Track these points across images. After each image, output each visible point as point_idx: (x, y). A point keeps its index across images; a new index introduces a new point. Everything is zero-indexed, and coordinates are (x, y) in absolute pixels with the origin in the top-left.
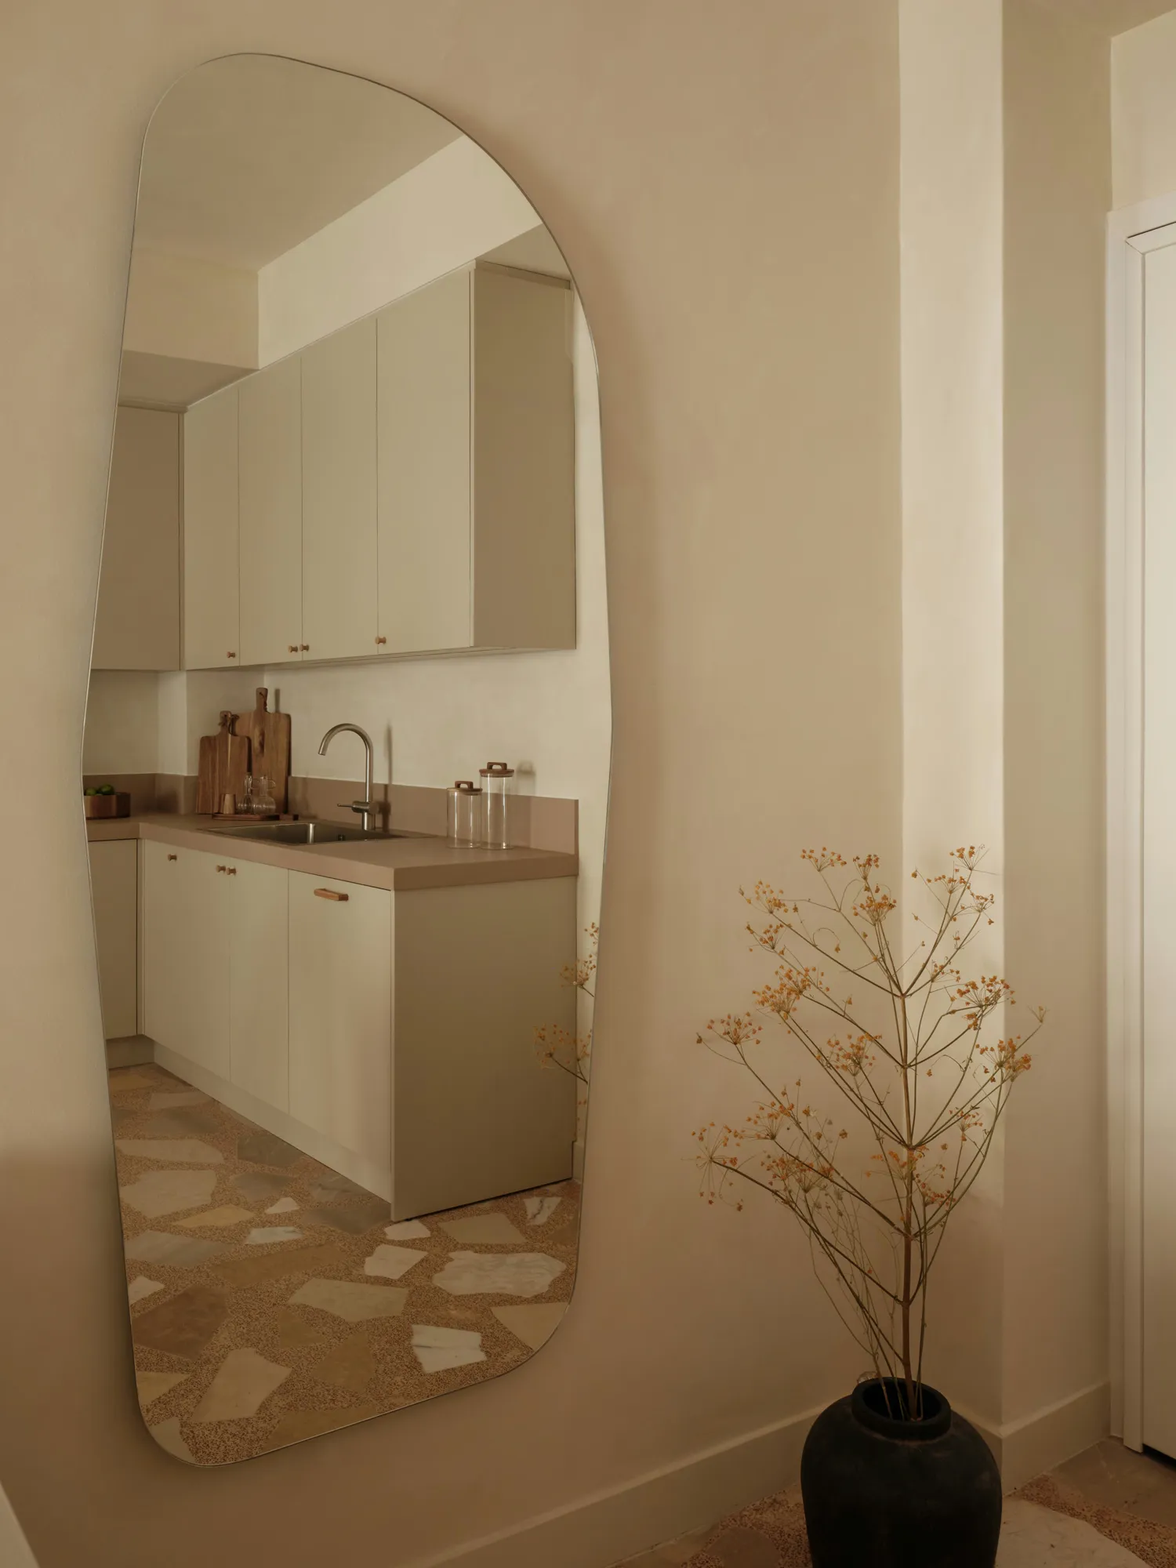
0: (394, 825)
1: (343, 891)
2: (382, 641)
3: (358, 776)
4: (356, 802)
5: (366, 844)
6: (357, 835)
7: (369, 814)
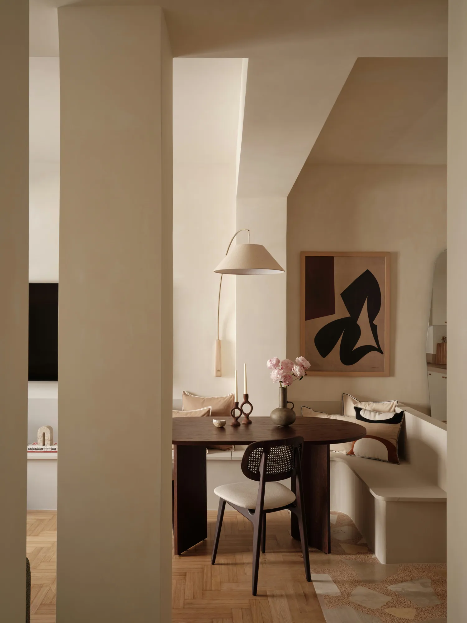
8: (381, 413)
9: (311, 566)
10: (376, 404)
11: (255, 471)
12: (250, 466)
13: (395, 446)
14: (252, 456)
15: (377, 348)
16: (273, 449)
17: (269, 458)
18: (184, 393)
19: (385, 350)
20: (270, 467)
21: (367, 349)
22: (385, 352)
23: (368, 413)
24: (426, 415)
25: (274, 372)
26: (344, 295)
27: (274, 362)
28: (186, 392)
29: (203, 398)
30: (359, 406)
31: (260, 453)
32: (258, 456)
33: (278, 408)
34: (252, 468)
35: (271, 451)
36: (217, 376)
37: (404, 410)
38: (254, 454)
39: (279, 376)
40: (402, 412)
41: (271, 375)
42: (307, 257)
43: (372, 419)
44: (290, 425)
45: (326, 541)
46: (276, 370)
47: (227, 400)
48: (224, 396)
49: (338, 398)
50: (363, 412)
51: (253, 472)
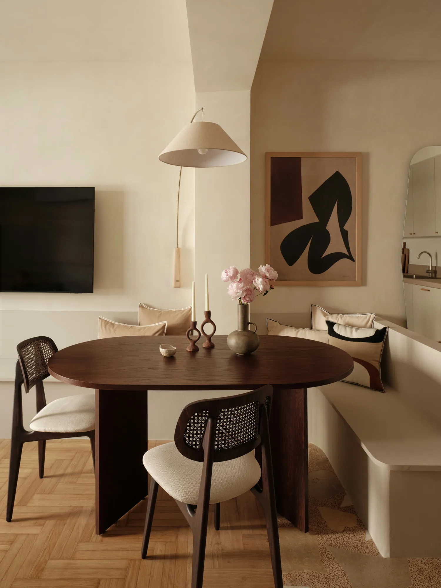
0: (438, 276)
1: (428, 289)
2: (437, 233)
3: (428, 264)
4: (427, 270)
5: (430, 279)
6: (428, 278)
7: (431, 273)
8: (359, 329)
9: (283, 564)
10: (349, 316)
11: (196, 445)
12: (189, 437)
13: (378, 371)
14: (191, 423)
15: (348, 255)
16: (224, 412)
17: (220, 424)
18: (141, 305)
19: (357, 258)
20: (220, 439)
21: (337, 257)
22: (356, 259)
23: (343, 328)
24: (400, 327)
25: (232, 287)
26: (312, 198)
27: (231, 273)
28: (143, 304)
29: (160, 312)
30: (331, 319)
31: (204, 418)
32: (202, 422)
33: (237, 331)
34: (192, 441)
35: (222, 414)
36: (175, 287)
37: (387, 326)
38: (194, 419)
39: (239, 291)
40: (385, 329)
41: (228, 290)
42: (272, 158)
43: (348, 336)
44: (252, 353)
45: (303, 514)
46: (235, 282)
47: (185, 313)
48: (183, 309)
49: (305, 310)
50: (337, 328)
51: (194, 447)
